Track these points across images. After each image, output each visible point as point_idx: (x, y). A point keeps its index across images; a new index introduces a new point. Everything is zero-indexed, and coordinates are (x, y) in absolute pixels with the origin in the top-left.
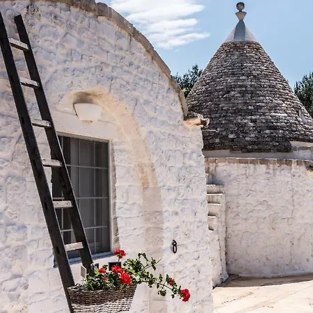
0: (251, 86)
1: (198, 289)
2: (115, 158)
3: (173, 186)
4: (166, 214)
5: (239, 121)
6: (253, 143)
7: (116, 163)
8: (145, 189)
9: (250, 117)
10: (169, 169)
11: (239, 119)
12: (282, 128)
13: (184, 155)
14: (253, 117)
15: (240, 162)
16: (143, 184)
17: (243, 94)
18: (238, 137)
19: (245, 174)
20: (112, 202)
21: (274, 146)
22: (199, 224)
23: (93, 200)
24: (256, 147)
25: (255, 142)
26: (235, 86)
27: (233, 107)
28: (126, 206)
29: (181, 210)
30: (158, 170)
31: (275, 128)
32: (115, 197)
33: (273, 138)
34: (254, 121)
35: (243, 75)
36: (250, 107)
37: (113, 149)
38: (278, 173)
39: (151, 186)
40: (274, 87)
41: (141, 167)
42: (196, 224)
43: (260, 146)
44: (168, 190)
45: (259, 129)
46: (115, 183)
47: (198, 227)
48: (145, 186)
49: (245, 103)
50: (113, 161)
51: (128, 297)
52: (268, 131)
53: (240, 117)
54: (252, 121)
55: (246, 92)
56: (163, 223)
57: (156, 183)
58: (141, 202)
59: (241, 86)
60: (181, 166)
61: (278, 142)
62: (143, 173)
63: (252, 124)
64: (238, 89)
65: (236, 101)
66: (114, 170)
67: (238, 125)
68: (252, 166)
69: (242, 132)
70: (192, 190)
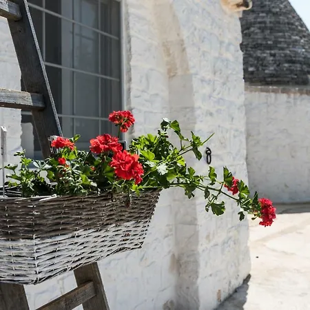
0: (270, 22)
1: (234, 212)
2: (131, 25)
3: (208, 78)
4: (198, 112)
5: (259, 55)
6: (272, 76)
7: (132, 32)
8: (171, 77)
9: (268, 52)
10: (204, 55)
11: (259, 53)
12: (300, 62)
13: (221, 43)
14: (273, 52)
15: (262, 91)
16: (169, 71)
17: (262, 30)
18: (258, 70)
19: (267, 103)
20: (125, 87)
21: (293, 79)
22: (236, 133)
23: (98, 78)
24: (275, 79)
25: (274, 75)
26: (255, 23)
27: (253, 41)
28: (146, 96)
29: (217, 111)
30: (189, 50)
31: (294, 62)
32: (130, 80)
33: (291, 71)
34: (274, 55)
35: (262, 12)
36: (269, 42)
37: (127, 13)
38: (298, 102)
39: (180, 72)
40: (292, 24)
41: (166, 48)
42: (233, 132)
43: (279, 79)
44: (202, 81)
45: (278, 63)
46: (129, 60)
47: (235, 137)
48: (171, 74)
49: (265, 39)
50: (128, 28)
51: (138, 219)
52: (286, 65)
53: (259, 51)
54: (271, 55)
55: (266, 28)
56: (195, 123)
57: (187, 69)
58: (165, 94)
59: (260, 23)
60: (217, 55)
61: (296, 75)
62: (169, 55)
63: (272, 58)
64: (258, 25)
65: (256, 37)
66: (129, 42)
67: (258, 58)
68: (273, 95)
69: (262, 65)
70: (229, 89)
